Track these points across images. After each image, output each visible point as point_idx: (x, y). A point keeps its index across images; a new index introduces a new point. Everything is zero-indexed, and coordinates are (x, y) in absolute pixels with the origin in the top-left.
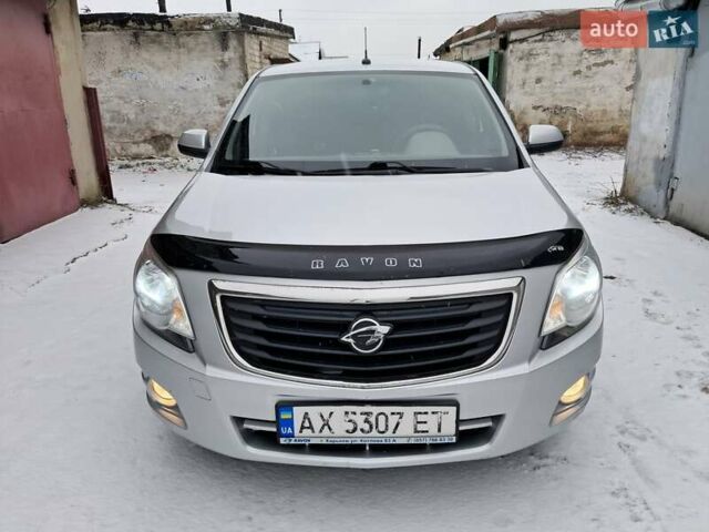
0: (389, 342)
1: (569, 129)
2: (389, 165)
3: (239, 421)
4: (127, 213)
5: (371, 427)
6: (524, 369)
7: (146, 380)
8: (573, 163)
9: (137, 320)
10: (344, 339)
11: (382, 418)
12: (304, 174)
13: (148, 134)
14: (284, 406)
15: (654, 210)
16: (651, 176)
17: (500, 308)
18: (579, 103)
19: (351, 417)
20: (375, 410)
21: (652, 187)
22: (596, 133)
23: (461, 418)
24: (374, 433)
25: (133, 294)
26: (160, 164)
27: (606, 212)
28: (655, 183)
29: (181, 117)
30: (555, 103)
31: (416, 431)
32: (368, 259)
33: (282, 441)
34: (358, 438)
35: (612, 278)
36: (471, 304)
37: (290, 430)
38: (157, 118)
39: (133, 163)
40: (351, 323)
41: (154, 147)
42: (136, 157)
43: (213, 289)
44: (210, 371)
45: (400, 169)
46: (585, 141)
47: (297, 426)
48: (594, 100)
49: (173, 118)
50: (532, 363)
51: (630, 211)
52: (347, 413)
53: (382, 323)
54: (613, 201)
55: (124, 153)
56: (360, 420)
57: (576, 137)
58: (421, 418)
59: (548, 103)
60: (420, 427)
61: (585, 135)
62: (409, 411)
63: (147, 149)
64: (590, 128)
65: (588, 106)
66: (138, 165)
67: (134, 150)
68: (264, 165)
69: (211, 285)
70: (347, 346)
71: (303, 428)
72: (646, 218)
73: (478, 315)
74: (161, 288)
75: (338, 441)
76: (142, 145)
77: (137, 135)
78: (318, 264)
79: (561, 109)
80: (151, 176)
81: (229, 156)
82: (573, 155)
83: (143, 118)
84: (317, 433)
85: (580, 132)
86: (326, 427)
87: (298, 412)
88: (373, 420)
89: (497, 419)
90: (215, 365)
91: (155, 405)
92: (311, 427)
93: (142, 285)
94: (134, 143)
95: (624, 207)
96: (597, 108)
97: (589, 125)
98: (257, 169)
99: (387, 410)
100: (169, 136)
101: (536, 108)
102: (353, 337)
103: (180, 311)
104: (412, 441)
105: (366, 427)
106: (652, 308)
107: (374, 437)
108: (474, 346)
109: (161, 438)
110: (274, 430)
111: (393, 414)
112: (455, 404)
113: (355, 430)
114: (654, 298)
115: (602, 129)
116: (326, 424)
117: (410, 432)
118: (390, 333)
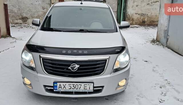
0: (79, 69)
1: (146, 20)
2: (84, 30)
3: (45, 86)
4: (14, 40)
5: (74, 88)
6: (109, 76)
7: (23, 78)
8: (146, 30)
9: (22, 64)
10: (69, 68)
11: (77, 86)
12: (63, 31)
13: (21, 17)
14: (55, 83)
15: (163, 44)
16: (163, 35)
17: (104, 62)
18: (149, 13)
19: (70, 85)
20: (75, 84)
21: (163, 38)
22: (154, 22)
23: (94, 86)
24: (75, 89)
25: (21, 58)
26: (24, 26)
27: (151, 44)
28: (164, 37)
29: (31, 12)
30: (142, 12)
31: (84, 89)
32: (75, 51)
33: (55, 90)
34: (71, 90)
35: (147, 61)
36: (98, 62)
37: (56, 88)
38: (24, 12)
39: (15, 25)
40: (71, 65)
41: (22, 21)
42: (16, 24)
43: (40, 57)
44: (39, 75)
45: (87, 31)
46: (150, 24)
47: (58, 87)
48: (153, 12)
49: (28, 12)
50: (111, 75)
51: (157, 44)
52: (69, 84)
53: (77, 65)
54: (153, 41)
55: (13, 22)
56: (72, 86)
57: (148, 23)
58: (85, 86)
59: (140, 12)
60: (85, 88)
61: (150, 22)
62: (83, 84)
63: (20, 21)
64: (152, 20)
65: (151, 14)
66: (17, 26)
67: (16, 21)
68: (54, 29)
69: (40, 56)
70: (70, 69)
71: (59, 87)
72: (162, 46)
73: (99, 64)
74: (28, 57)
75: (67, 91)
76: (19, 20)
77: (18, 17)
78: (64, 52)
79: (144, 14)
80: (21, 29)
81: (45, 26)
82: (147, 28)
83: (19, 12)
84: (62, 89)
85: (149, 21)
86: (64, 88)
87: (58, 84)
88: (75, 86)
89: (103, 87)
90: (40, 73)
91: (25, 84)
92: (61, 87)
93: (23, 56)
94: (16, 19)
95: (156, 43)
96: (154, 14)
97: (152, 19)
98: (52, 30)
99: (78, 84)
100: (27, 18)
101: (136, 14)
102: (71, 67)
103: (32, 61)
104: (83, 91)
105: (73, 88)
106: (155, 69)
107: (75, 90)
108: (98, 70)
109: (25, 94)
110: (53, 89)
111: (79, 85)
112: (93, 83)
113: (71, 88)
114: (156, 67)
115: (156, 21)
116: (64, 87)
117: (83, 89)
118: (79, 67)
